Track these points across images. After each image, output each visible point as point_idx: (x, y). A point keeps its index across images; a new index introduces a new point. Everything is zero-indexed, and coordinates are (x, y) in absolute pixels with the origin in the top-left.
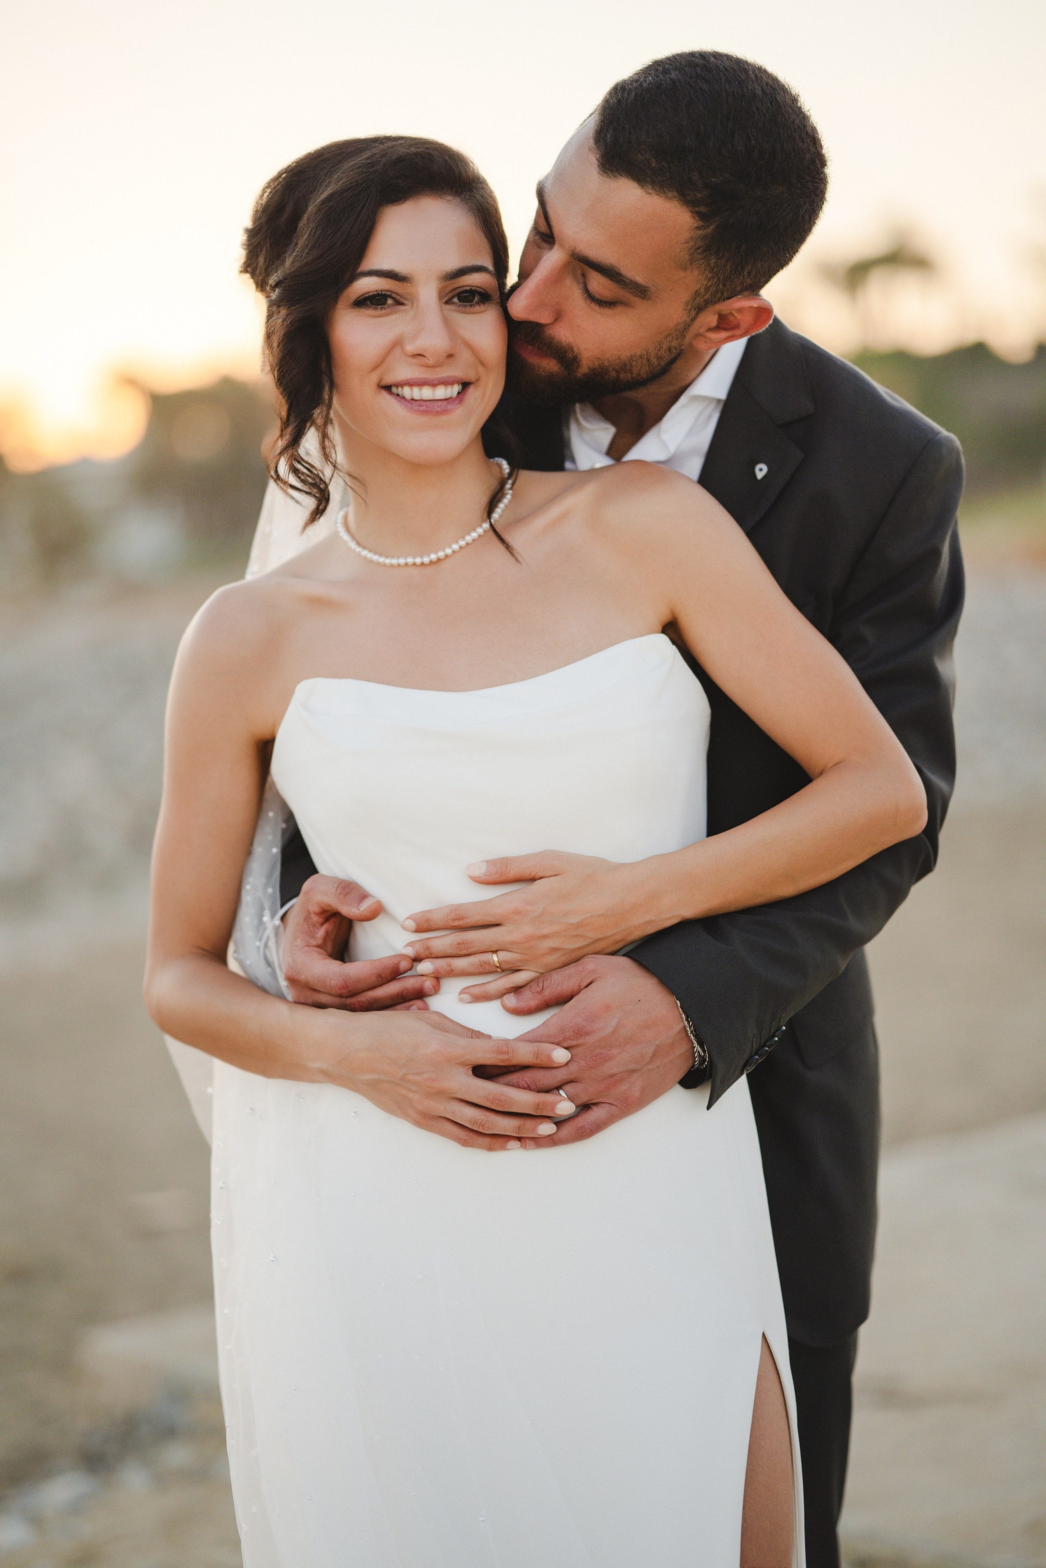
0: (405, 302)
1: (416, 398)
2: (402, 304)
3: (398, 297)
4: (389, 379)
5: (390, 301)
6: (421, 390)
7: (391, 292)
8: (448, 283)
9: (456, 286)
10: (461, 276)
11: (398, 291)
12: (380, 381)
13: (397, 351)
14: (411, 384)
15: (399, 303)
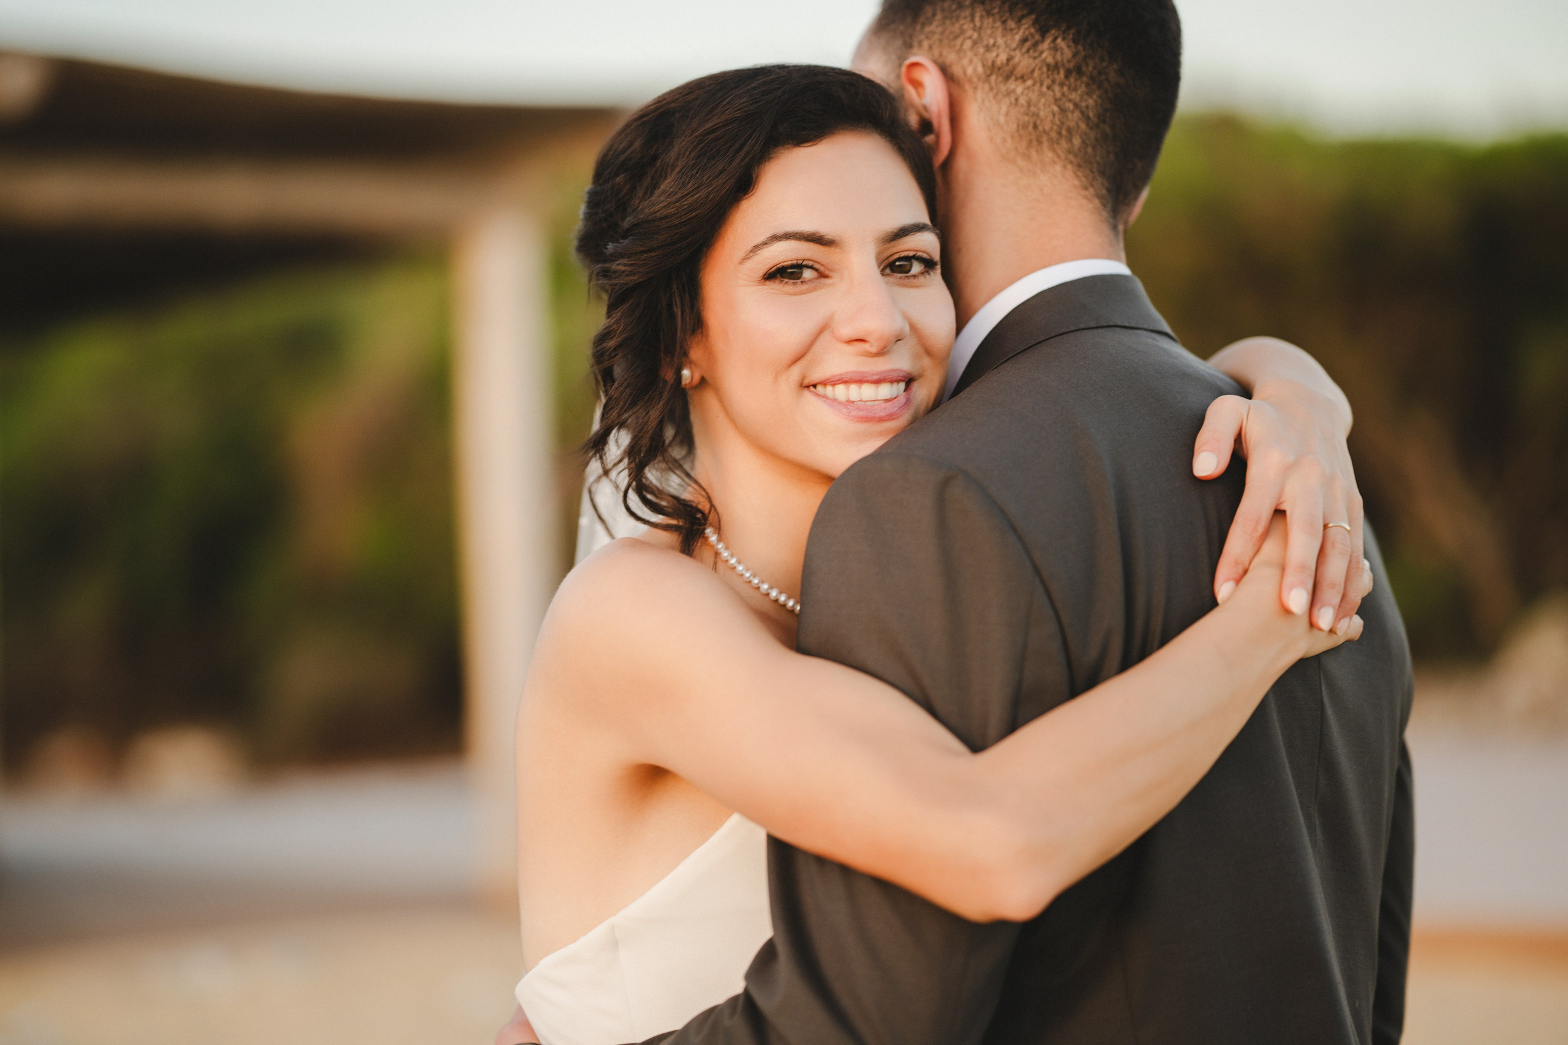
0: (830, 274)
1: (853, 399)
2: (826, 277)
3: (822, 269)
4: (816, 376)
5: (808, 274)
6: (860, 388)
7: (813, 261)
8: (886, 246)
9: (894, 250)
10: (903, 236)
11: (823, 260)
12: (803, 378)
13: (826, 337)
14: (845, 381)
15: (822, 275)
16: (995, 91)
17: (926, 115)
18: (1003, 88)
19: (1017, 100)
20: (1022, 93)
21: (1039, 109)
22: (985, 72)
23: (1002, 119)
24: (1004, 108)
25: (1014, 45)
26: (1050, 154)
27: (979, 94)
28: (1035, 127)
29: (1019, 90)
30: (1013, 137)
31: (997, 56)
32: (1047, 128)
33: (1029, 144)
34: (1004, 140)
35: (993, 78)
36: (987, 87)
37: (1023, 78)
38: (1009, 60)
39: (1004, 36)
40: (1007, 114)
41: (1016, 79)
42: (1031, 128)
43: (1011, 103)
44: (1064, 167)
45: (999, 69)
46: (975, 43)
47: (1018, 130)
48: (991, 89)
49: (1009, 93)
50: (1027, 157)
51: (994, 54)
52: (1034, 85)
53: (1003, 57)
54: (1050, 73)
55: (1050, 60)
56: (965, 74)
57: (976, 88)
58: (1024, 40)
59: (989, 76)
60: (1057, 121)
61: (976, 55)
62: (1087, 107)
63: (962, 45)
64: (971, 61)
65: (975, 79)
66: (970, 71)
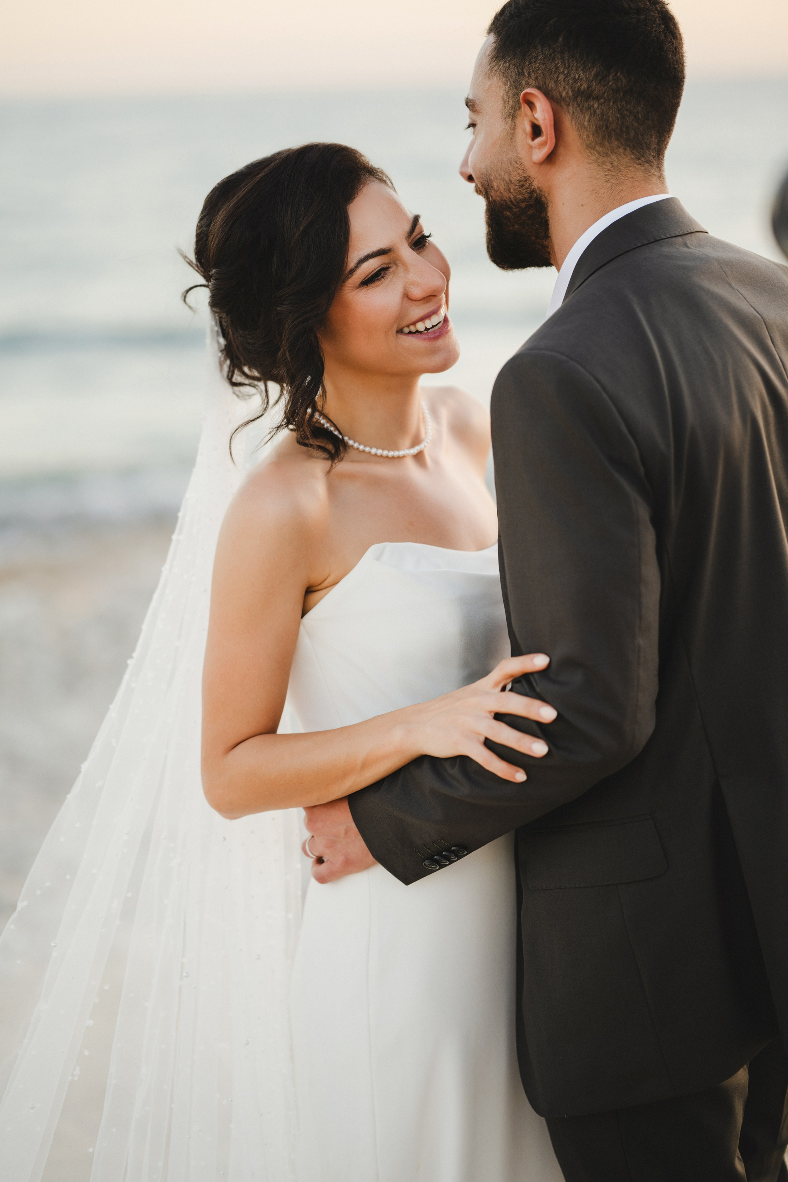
4: (404, 324)
8: (410, 239)
10: (414, 230)
12: (398, 327)
13: (405, 301)
16: (581, 107)
17: (536, 122)
18: (586, 105)
19: (595, 112)
20: (598, 107)
21: (609, 117)
22: (573, 95)
23: (586, 123)
24: (587, 117)
25: (591, 78)
26: (616, 143)
27: (571, 108)
28: (607, 127)
29: (596, 105)
30: (593, 134)
31: (581, 85)
32: (614, 127)
33: (604, 138)
34: (588, 136)
35: (579, 99)
36: (575, 104)
37: (597, 98)
38: (588, 88)
39: (584, 72)
40: (589, 121)
41: (594, 99)
42: (604, 128)
43: (591, 114)
44: (625, 149)
45: (582, 93)
46: (566, 76)
47: (596, 130)
48: (578, 105)
49: (589, 108)
50: (602, 145)
51: (579, 84)
52: (605, 102)
53: (585, 86)
54: (614, 94)
55: (614, 86)
56: (561, 96)
57: (569, 105)
58: (596, 76)
59: (577, 97)
60: (620, 123)
61: (568, 84)
62: (637, 112)
63: (558, 78)
64: (564, 88)
65: (568, 99)
66: (564, 94)
